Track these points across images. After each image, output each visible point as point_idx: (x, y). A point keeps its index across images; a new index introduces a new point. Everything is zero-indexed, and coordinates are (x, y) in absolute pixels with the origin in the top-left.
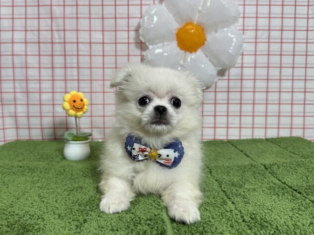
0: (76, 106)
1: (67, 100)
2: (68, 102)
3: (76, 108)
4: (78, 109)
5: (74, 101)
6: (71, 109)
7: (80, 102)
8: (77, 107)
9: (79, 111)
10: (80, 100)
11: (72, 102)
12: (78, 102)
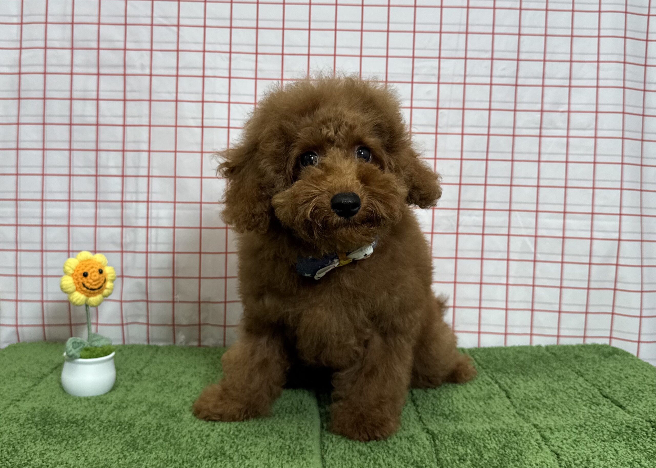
0: (87, 285)
2: (72, 275)
3: (87, 288)
4: (92, 291)
5: (85, 275)
6: (77, 290)
7: (98, 276)
8: (90, 287)
9: (95, 294)
11: (80, 276)
12: (93, 274)
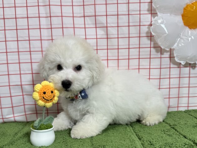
0: (45, 98)
1: (38, 91)
2: (38, 92)
3: (45, 99)
4: (47, 101)
5: (45, 93)
6: (40, 99)
7: (51, 94)
8: (47, 99)
9: (49, 102)
10: (50, 91)
11: (42, 93)
12: (48, 93)
